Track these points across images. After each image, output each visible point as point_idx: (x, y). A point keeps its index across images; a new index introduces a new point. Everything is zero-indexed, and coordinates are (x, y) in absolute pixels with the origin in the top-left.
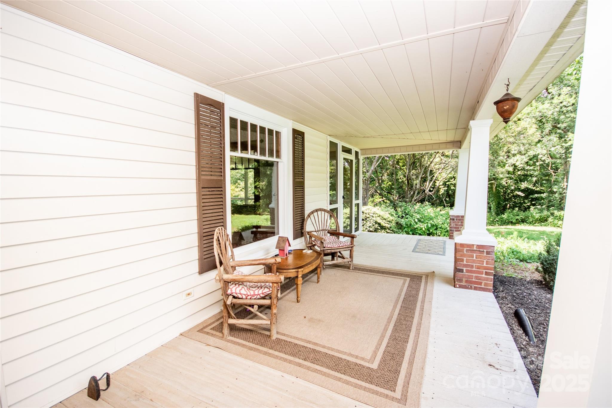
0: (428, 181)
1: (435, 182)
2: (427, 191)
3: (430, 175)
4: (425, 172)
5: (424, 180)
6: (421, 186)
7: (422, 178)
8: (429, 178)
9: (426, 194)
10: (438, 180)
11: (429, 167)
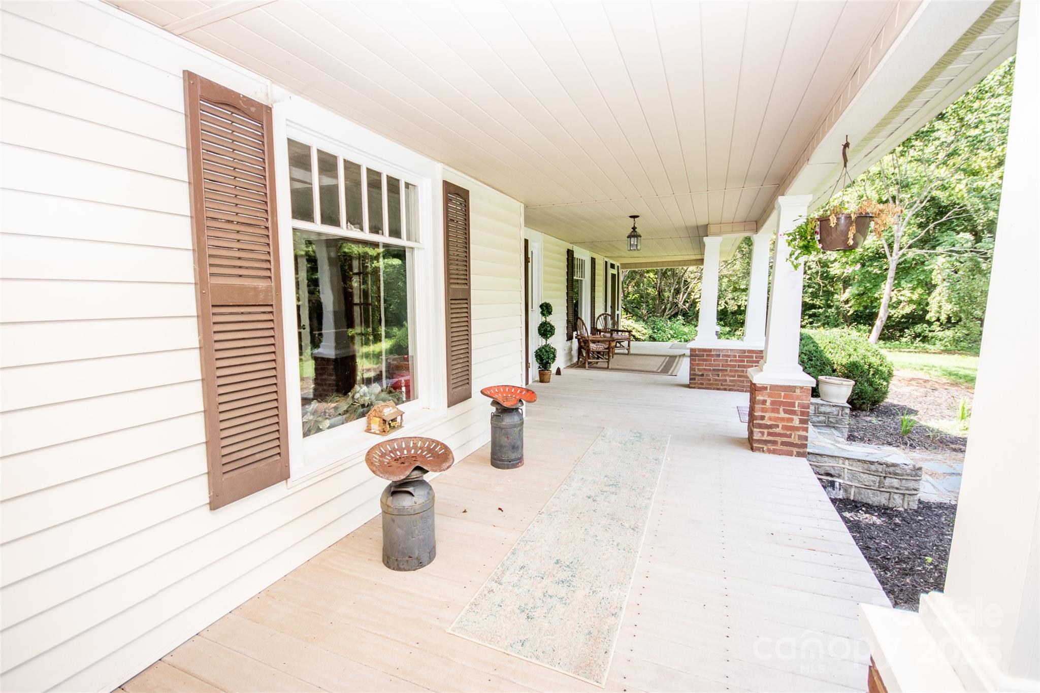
0: (682, 293)
1: (689, 294)
2: (680, 304)
3: (685, 285)
4: (679, 283)
5: (677, 291)
6: (673, 298)
7: (675, 290)
8: (683, 289)
9: (679, 308)
10: (693, 292)
11: (683, 276)
